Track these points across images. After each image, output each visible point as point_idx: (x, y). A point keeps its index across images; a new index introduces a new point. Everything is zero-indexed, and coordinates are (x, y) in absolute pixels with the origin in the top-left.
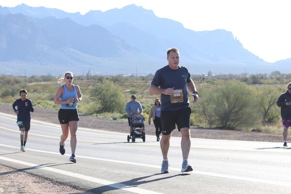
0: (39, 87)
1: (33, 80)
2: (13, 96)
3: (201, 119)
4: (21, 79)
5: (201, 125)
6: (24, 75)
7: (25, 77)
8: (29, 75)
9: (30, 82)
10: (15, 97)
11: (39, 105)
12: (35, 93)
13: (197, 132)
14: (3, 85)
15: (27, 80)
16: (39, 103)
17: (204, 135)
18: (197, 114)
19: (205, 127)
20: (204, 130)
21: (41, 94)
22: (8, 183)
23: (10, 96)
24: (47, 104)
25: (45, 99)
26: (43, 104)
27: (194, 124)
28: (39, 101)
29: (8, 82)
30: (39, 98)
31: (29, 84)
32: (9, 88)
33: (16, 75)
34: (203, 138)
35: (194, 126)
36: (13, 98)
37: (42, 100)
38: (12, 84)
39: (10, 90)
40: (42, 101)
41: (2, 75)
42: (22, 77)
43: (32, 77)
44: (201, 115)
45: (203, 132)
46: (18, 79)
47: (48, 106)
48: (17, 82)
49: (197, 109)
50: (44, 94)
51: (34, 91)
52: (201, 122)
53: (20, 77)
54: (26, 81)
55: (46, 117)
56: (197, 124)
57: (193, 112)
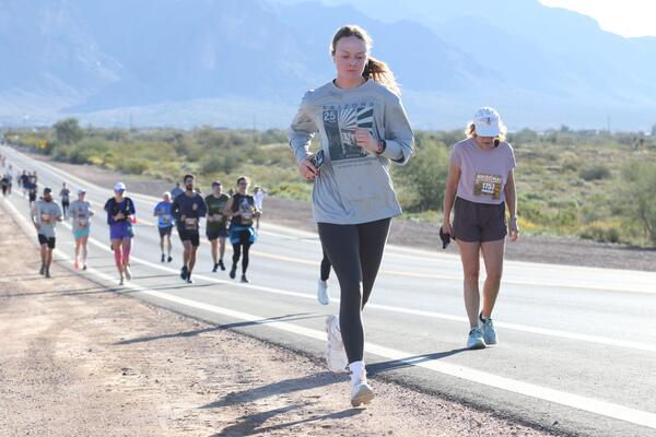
0: (285, 154)
1: (271, 138)
2: (228, 173)
3: (636, 228)
4: (246, 135)
5: (635, 242)
6: (251, 127)
7: (254, 131)
8: (262, 128)
9: (265, 142)
10: (232, 175)
11: (284, 193)
12: (275, 166)
13: (628, 258)
14: (207, 147)
15: (260, 139)
16: (283, 189)
17: (641, 263)
18: (627, 218)
19: (643, 246)
20: (642, 253)
21: (289, 169)
22: (215, 361)
23: (222, 174)
24: (301, 190)
25: (297, 180)
26: (292, 191)
27: (621, 238)
28: (284, 184)
29: (218, 142)
30: (283, 179)
31: (263, 147)
32: (220, 155)
33: (234, 127)
34: (639, 269)
35: (619, 243)
36: (227, 177)
37: (292, 181)
38: (227, 147)
39: (222, 160)
40: (291, 185)
41: (205, 126)
42: (247, 131)
43: (270, 132)
44: (634, 219)
45: (640, 258)
46: (239, 135)
47: (304, 194)
48: (237, 142)
49: (624, 207)
50: (294, 170)
51: (275, 162)
52: (634, 234)
53: (242, 132)
54: (256, 141)
55: (299, 219)
56: (626, 240)
57: (617, 212)
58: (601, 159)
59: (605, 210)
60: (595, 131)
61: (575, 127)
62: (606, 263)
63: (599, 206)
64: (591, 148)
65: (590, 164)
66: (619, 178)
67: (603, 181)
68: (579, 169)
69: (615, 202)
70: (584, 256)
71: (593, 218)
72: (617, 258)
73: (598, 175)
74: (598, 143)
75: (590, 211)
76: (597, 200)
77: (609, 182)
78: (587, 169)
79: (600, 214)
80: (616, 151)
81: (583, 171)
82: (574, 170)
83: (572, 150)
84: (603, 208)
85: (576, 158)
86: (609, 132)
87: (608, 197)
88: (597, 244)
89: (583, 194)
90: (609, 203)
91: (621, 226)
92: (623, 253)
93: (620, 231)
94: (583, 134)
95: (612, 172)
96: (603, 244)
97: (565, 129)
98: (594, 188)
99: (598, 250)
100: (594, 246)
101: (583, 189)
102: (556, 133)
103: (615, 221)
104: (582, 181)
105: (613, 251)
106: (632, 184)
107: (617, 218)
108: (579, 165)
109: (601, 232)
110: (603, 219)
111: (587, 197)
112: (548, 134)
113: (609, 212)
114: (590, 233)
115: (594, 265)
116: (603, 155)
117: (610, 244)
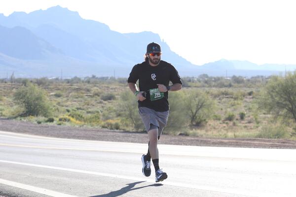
3: (128, 122)
5: (128, 129)
13: (123, 136)
17: (130, 139)
18: (124, 118)
19: (131, 131)
20: (130, 134)
27: (121, 127)
34: (129, 142)
35: (120, 130)
44: (127, 119)
45: (130, 136)
49: (122, 113)
52: (127, 125)
56: (123, 128)
57: (119, 115)
58: (111, 90)
59: (113, 114)
60: (108, 77)
61: (98, 75)
62: (114, 139)
63: (110, 112)
64: (106, 85)
65: (106, 93)
66: (119, 99)
67: (112, 101)
68: (101, 95)
69: (118, 110)
70: (104, 136)
71: (107, 118)
72: (119, 137)
73: (110, 98)
74: (110, 83)
75: (106, 115)
76: (109, 110)
77: (114, 101)
78: (105, 95)
79: (111, 116)
80: (118, 87)
81: (102, 96)
82: (99, 96)
83: (97, 87)
84: (112, 113)
85: (99, 90)
86: (114, 78)
87: (114, 108)
88: (110, 130)
89: (103, 107)
90: (115, 111)
91: (121, 122)
92: (122, 134)
93: (120, 124)
94: (103, 78)
95: (116, 96)
96: (112, 130)
97: (94, 77)
98: (108, 104)
99: (110, 133)
100: (108, 131)
101: (102, 105)
102: (90, 78)
103: (118, 120)
104: (102, 101)
105: (118, 133)
106: (126, 102)
107: (119, 118)
108: (100, 93)
109: (111, 125)
110: (112, 118)
111: (105, 108)
112: (86, 79)
113: (115, 115)
114: (106, 125)
115: (108, 140)
116: (112, 89)
117: (116, 130)
